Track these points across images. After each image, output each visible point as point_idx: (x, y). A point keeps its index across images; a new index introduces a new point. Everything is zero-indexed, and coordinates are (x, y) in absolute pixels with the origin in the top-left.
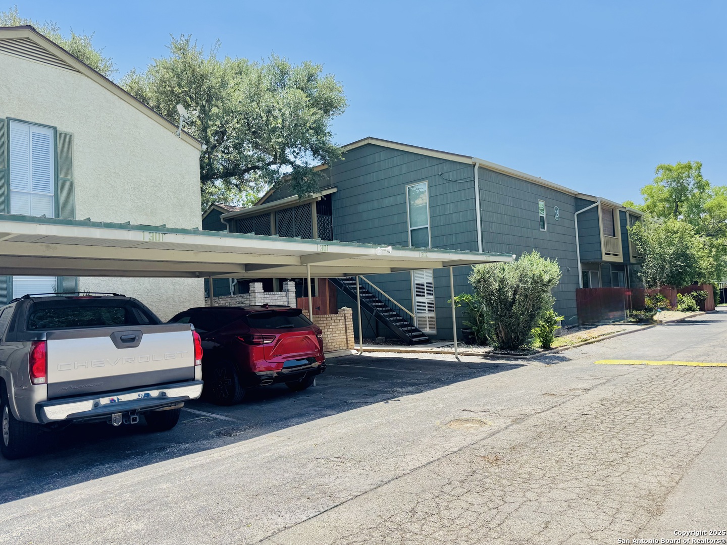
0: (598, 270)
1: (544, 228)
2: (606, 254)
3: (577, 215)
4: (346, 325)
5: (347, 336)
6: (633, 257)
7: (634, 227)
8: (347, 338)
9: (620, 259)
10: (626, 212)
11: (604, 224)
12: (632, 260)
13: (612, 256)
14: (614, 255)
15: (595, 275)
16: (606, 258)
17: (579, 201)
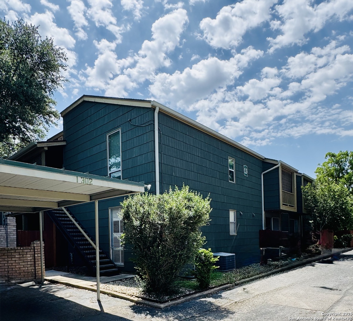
0: (279, 217)
1: (233, 181)
2: (283, 204)
3: (264, 175)
4: (35, 257)
5: (35, 267)
6: (305, 209)
7: (307, 187)
8: (35, 269)
9: (294, 210)
10: (301, 177)
11: (283, 182)
12: (304, 211)
13: (288, 206)
14: (289, 206)
15: (276, 221)
16: (282, 207)
17: (265, 164)
